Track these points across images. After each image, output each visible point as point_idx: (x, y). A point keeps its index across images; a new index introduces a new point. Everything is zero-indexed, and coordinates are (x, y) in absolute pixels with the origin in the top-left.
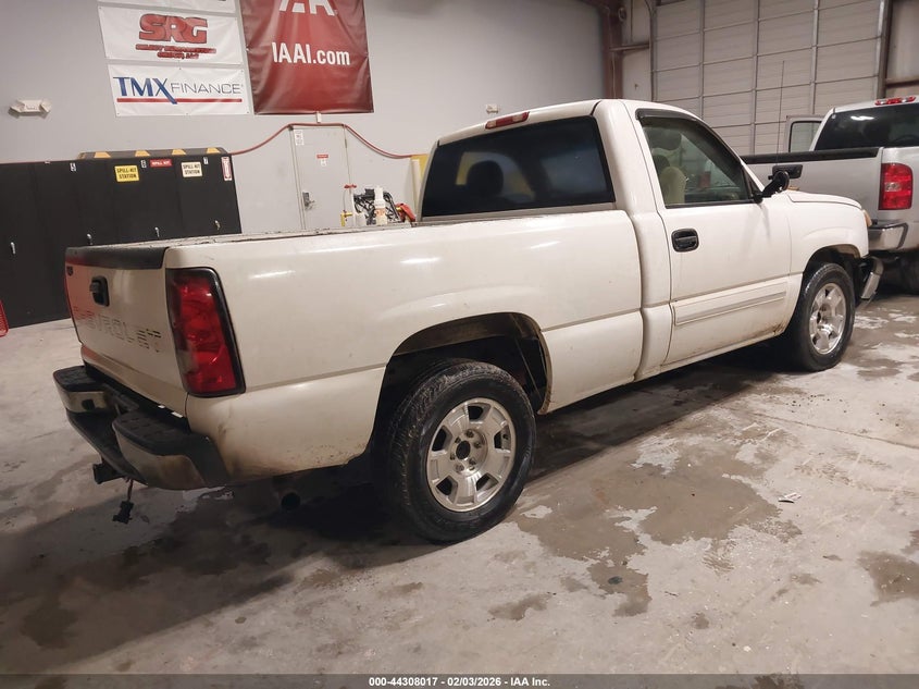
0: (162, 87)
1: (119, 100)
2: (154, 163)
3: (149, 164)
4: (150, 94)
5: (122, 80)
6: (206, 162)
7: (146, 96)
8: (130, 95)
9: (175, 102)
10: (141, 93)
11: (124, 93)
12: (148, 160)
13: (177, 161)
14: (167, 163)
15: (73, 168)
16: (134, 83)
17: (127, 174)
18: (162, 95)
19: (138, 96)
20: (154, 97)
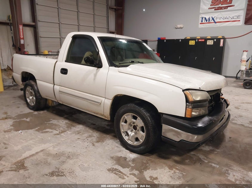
0: (213, 19)
1: (200, 24)
2: (200, 40)
3: (198, 40)
4: (209, 21)
5: (202, 18)
6: (215, 40)
7: (208, 22)
8: (203, 22)
9: (216, 23)
10: (207, 21)
11: (202, 22)
12: (198, 39)
13: (206, 40)
14: (203, 40)
15: (180, 41)
16: (205, 18)
17: (192, 43)
18: (213, 21)
19: (206, 22)
20: (210, 22)
